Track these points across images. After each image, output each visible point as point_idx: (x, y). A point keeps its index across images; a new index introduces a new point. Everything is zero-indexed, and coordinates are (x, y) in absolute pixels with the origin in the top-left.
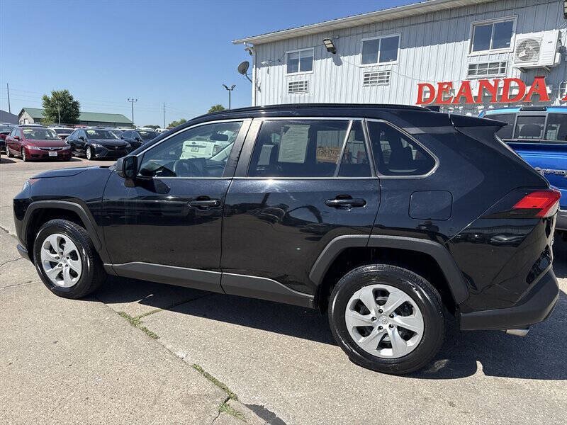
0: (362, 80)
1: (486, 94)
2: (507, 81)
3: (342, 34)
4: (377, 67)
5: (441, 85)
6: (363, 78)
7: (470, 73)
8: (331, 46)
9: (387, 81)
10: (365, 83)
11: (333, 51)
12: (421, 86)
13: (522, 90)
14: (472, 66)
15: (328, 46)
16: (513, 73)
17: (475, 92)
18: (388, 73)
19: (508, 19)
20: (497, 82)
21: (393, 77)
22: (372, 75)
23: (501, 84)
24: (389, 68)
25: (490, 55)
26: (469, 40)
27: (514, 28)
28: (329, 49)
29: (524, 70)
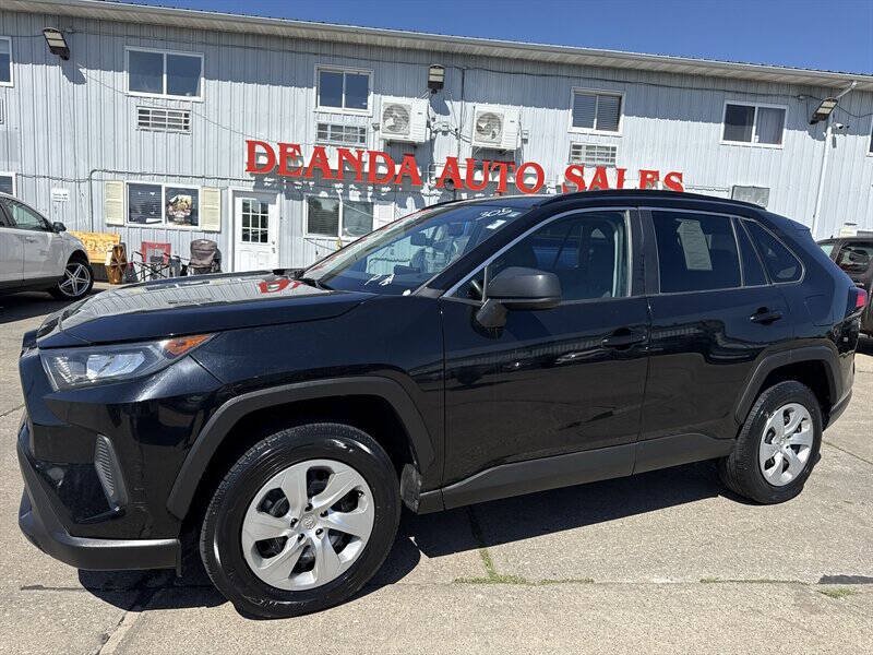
0: (136, 121)
1: (347, 169)
2: (373, 155)
3: (78, 26)
4: (163, 100)
5: (283, 147)
6: (135, 116)
7: (321, 136)
8: (62, 44)
9: (186, 128)
10: (140, 124)
11: (63, 54)
12: (251, 145)
14: (322, 127)
15: (52, 43)
16: (375, 143)
17: (334, 164)
18: (186, 115)
19: (363, 72)
20: (360, 153)
21: (196, 123)
22: (154, 113)
23: (366, 158)
24: (188, 106)
25: (341, 115)
26: (315, 88)
27: (371, 84)
28: (54, 50)
29: (390, 144)
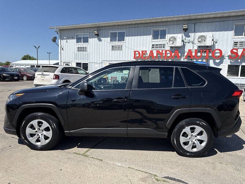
0: (111, 48)
1: (159, 56)
2: (166, 51)
3: (101, 28)
4: (117, 43)
6: (111, 47)
7: (152, 47)
8: (97, 33)
9: (121, 49)
10: (112, 49)
11: (97, 35)
12: (135, 52)
13: (171, 55)
14: (153, 45)
15: (95, 33)
16: (167, 48)
17: (155, 55)
18: (121, 46)
19: (165, 29)
20: (162, 51)
21: (124, 48)
22: (115, 46)
23: (164, 52)
24: (122, 44)
25: (159, 41)
26: (151, 35)
27: (167, 32)
28: (96, 35)
29: (171, 47)
